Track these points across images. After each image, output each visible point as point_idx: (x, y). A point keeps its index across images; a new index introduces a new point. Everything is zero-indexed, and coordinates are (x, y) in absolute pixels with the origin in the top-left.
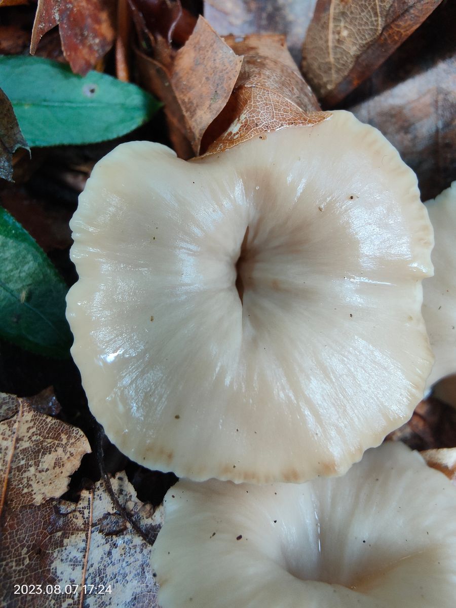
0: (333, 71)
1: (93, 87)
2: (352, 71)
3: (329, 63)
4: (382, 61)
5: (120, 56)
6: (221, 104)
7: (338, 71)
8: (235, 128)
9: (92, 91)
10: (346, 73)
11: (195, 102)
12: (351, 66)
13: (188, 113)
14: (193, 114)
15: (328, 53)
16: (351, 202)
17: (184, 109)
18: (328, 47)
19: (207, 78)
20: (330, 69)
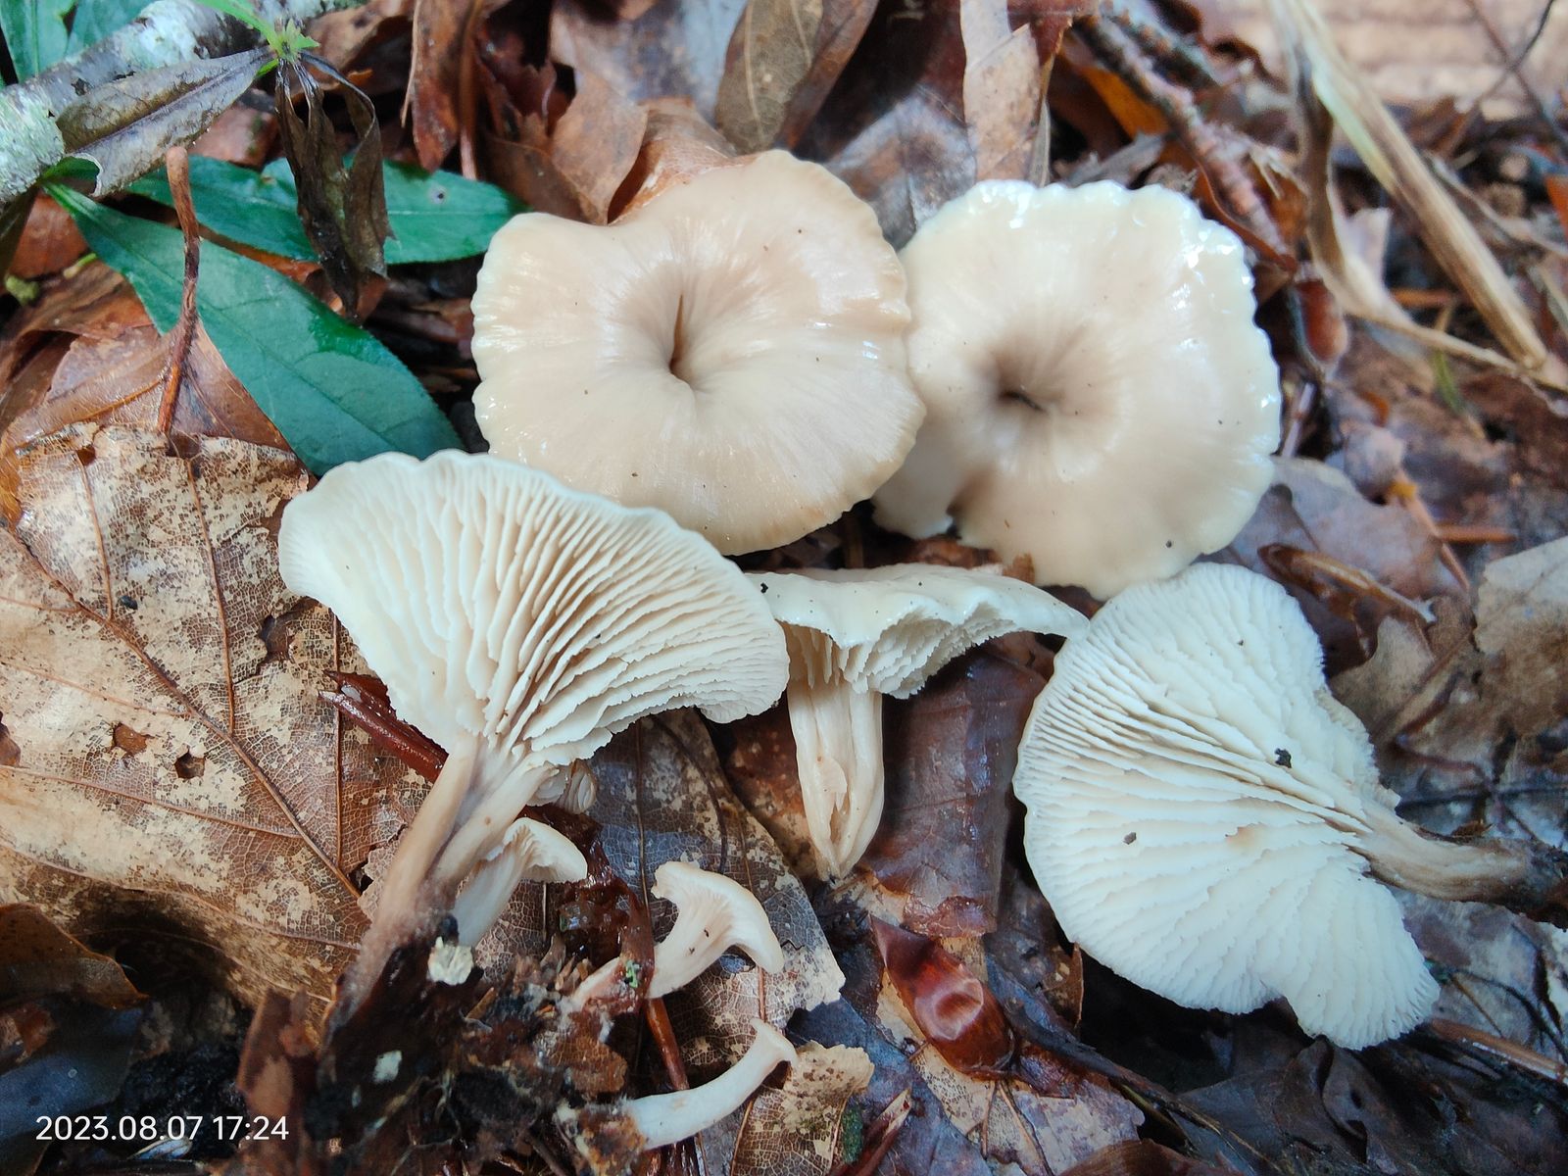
0: (760, 131)
1: (441, 189)
2: (785, 124)
3: (754, 122)
4: (819, 103)
5: (466, 154)
6: (628, 164)
7: (767, 129)
8: (650, 182)
9: (441, 196)
10: (777, 130)
11: (592, 172)
12: (782, 118)
13: (585, 188)
14: (591, 185)
15: (750, 109)
16: (800, 235)
17: (577, 186)
18: (748, 101)
19: (605, 141)
20: (756, 129)
